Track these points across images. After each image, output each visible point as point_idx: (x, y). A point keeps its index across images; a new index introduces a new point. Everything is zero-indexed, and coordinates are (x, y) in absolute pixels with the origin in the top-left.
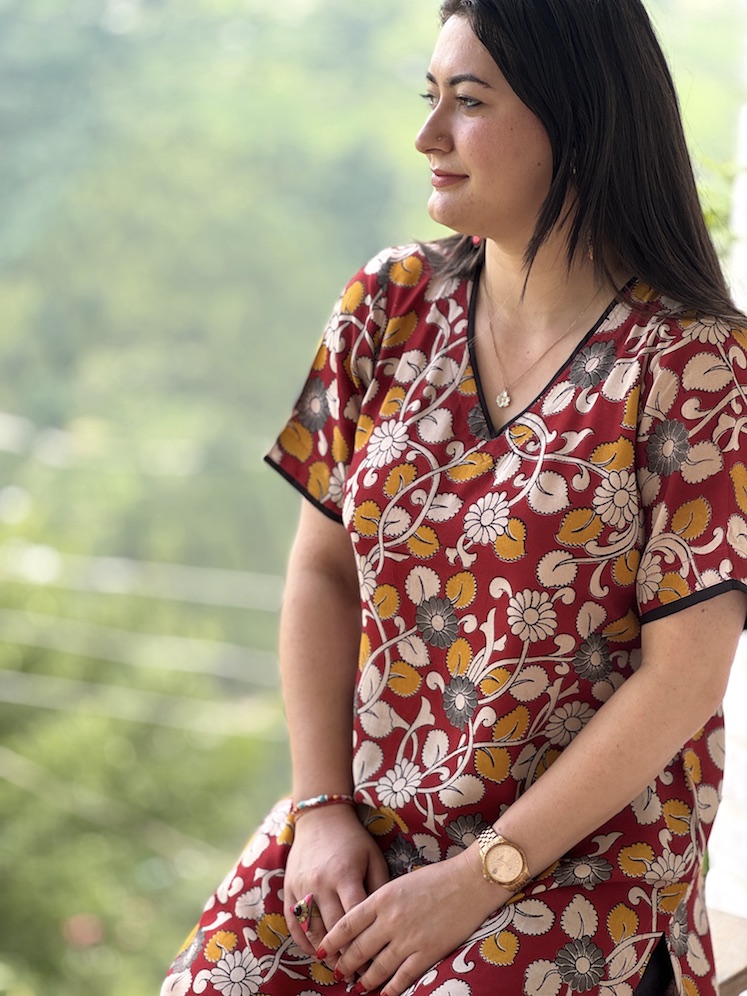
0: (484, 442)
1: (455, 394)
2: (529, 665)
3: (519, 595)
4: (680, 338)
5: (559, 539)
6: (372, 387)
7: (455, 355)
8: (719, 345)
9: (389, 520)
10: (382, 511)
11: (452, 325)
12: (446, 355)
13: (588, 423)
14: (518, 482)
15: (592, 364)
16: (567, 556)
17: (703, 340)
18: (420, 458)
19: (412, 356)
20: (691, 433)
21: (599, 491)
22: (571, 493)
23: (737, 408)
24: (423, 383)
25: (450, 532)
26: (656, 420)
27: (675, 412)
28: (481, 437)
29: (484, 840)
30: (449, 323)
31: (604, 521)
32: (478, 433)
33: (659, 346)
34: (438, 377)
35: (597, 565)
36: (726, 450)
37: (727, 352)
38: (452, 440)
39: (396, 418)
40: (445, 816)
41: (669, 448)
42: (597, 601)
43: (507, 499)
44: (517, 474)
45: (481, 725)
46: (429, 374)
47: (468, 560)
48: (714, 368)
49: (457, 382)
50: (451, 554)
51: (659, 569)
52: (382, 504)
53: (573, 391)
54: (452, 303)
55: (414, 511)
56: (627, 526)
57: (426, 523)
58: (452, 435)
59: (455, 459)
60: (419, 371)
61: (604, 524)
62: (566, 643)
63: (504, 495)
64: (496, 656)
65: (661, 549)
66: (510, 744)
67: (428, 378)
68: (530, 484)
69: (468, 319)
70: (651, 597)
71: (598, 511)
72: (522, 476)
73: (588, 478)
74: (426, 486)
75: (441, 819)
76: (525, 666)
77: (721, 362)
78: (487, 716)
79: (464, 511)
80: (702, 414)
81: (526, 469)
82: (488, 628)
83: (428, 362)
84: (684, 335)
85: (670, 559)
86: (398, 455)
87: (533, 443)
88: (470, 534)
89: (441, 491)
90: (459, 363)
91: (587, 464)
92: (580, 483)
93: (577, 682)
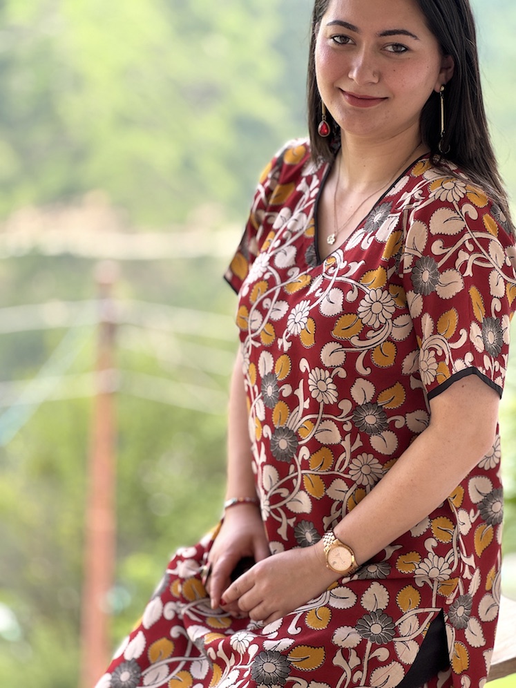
0: (312, 268)
1: (302, 237)
2: (326, 419)
3: (313, 370)
4: (427, 198)
5: (334, 334)
6: (260, 231)
7: (306, 211)
8: (454, 203)
9: (253, 319)
10: (249, 312)
11: (311, 192)
12: (302, 212)
13: (364, 257)
14: (317, 295)
15: (377, 218)
16: (338, 346)
17: (443, 199)
18: (272, 277)
19: (284, 211)
20: (440, 265)
21: (363, 302)
22: (345, 304)
23: (470, 247)
24: (285, 229)
25: (279, 326)
26: (416, 258)
27: (427, 250)
28: (311, 265)
29: (327, 540)
30: (309, 191)
31: (364, 323)
32: (310, 263)
33: (414, 204)
34: (294, 226)
35: (359, 353)
36: (465, 275)
37: (460, 208)
38: (294, 266)
39: (266, 251)
40: (294, 519)
41: (426, 276)
42: (365, 378)
43: (310, 305)
44: (319, 288)
45: (303, 458)
46: (290, 224)
47: (287, 346)
48: (451, 219)
49: (305, 229)
50: (280, 342)
51: (435, 360)
52: (249, 307)
53: (363, 235)
54: (315, 177)
55: (264, 312)
56: (381, 327)
57: (270, 321)
58: (294, 263)
59: (292, 278)
60: (285, 220)
61: (364, 325)
62: (346, 406)
63: (309, 301)
64: (305, 412)
65: (433, 346)
66: (322, 473)
67: (289, 227)
68: (324, 296)
69: (319, 188)
70: (433, 380)
71: (361, 316)
72: (320, 290)
73: (357, 294)
74: (271, 296)
75: (292, 522)
76: (323, 420)
77: (456, 215)
78: (305, 452)
79: (288, 313)
80: (446, 251)
81: (324, 286)
82: (300, 393)
83: (292, 215)
84: (430, 196)
85: (440, 353)
86: (260, 276)
87: (333, 268)
88: (289, 329)
89: (278, 300)
90: (307, 216)
91: (357, 284)
92: (351, 297)
93: (359, 435)
